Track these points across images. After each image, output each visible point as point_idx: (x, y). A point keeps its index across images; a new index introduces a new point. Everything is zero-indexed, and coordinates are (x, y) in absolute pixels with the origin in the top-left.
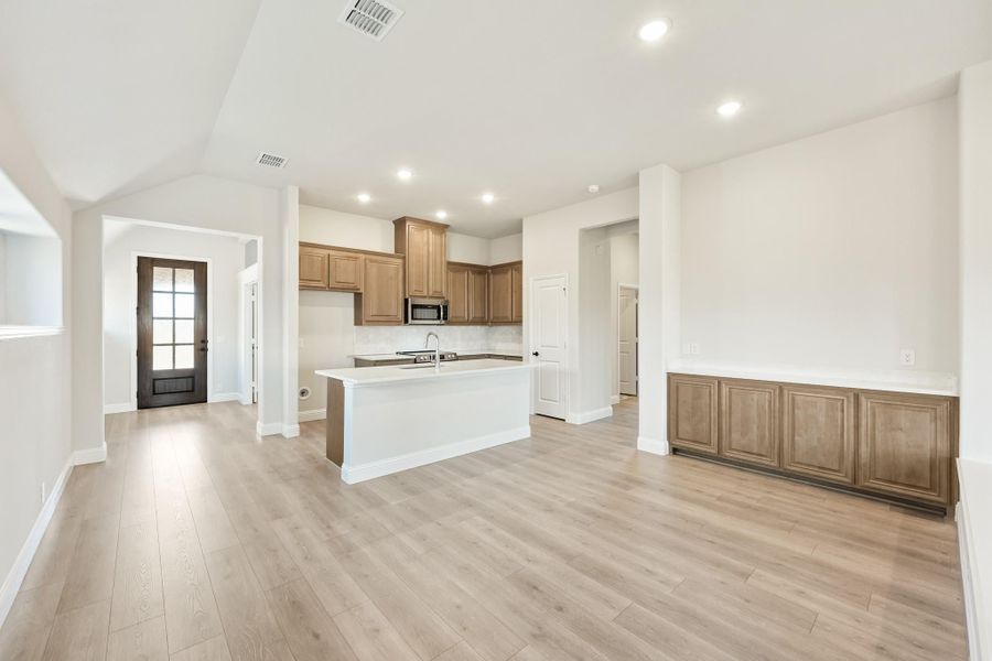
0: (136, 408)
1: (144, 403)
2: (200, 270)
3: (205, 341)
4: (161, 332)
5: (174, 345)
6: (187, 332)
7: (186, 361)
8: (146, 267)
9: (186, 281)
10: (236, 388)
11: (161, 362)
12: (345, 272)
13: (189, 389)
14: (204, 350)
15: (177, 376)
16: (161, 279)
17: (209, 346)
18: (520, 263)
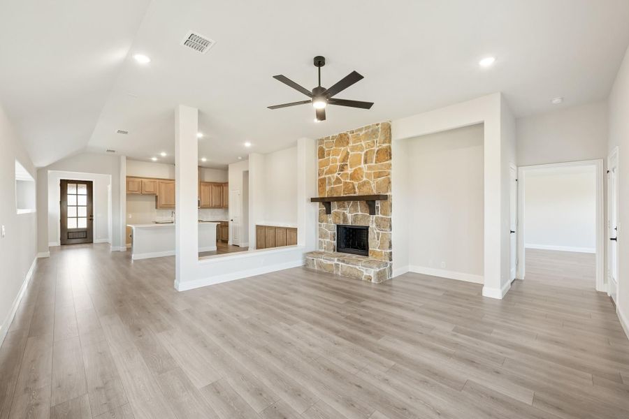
0: (59, 245)
1: (63, 243)
2: (89, 185)
3: (92, 216)
4: (71, 212)
5: (77, 217)
6: (83, 212)
7: (83, 224)
8: (64, 184)
9: (83, 190)
10: (106, 236)
11: (71, 225)
12: (149, 188)
13: (85, 237)
14: (92, 220)
15: (78, 231)
16: (71, 189)
17: (94, 218)
18: (228, 183)
